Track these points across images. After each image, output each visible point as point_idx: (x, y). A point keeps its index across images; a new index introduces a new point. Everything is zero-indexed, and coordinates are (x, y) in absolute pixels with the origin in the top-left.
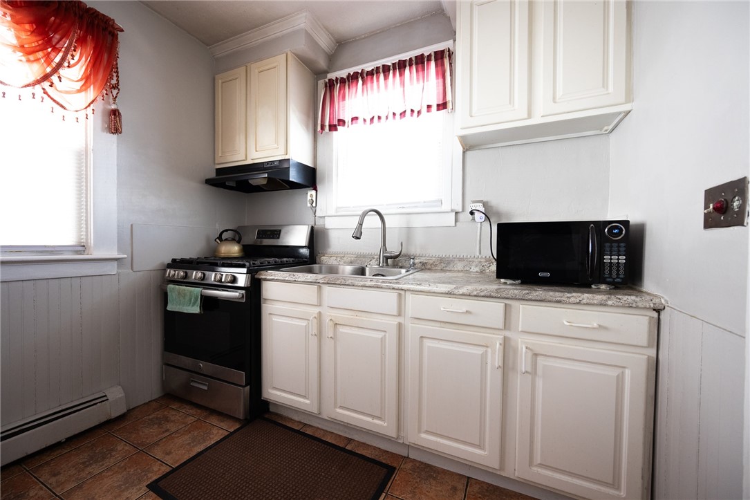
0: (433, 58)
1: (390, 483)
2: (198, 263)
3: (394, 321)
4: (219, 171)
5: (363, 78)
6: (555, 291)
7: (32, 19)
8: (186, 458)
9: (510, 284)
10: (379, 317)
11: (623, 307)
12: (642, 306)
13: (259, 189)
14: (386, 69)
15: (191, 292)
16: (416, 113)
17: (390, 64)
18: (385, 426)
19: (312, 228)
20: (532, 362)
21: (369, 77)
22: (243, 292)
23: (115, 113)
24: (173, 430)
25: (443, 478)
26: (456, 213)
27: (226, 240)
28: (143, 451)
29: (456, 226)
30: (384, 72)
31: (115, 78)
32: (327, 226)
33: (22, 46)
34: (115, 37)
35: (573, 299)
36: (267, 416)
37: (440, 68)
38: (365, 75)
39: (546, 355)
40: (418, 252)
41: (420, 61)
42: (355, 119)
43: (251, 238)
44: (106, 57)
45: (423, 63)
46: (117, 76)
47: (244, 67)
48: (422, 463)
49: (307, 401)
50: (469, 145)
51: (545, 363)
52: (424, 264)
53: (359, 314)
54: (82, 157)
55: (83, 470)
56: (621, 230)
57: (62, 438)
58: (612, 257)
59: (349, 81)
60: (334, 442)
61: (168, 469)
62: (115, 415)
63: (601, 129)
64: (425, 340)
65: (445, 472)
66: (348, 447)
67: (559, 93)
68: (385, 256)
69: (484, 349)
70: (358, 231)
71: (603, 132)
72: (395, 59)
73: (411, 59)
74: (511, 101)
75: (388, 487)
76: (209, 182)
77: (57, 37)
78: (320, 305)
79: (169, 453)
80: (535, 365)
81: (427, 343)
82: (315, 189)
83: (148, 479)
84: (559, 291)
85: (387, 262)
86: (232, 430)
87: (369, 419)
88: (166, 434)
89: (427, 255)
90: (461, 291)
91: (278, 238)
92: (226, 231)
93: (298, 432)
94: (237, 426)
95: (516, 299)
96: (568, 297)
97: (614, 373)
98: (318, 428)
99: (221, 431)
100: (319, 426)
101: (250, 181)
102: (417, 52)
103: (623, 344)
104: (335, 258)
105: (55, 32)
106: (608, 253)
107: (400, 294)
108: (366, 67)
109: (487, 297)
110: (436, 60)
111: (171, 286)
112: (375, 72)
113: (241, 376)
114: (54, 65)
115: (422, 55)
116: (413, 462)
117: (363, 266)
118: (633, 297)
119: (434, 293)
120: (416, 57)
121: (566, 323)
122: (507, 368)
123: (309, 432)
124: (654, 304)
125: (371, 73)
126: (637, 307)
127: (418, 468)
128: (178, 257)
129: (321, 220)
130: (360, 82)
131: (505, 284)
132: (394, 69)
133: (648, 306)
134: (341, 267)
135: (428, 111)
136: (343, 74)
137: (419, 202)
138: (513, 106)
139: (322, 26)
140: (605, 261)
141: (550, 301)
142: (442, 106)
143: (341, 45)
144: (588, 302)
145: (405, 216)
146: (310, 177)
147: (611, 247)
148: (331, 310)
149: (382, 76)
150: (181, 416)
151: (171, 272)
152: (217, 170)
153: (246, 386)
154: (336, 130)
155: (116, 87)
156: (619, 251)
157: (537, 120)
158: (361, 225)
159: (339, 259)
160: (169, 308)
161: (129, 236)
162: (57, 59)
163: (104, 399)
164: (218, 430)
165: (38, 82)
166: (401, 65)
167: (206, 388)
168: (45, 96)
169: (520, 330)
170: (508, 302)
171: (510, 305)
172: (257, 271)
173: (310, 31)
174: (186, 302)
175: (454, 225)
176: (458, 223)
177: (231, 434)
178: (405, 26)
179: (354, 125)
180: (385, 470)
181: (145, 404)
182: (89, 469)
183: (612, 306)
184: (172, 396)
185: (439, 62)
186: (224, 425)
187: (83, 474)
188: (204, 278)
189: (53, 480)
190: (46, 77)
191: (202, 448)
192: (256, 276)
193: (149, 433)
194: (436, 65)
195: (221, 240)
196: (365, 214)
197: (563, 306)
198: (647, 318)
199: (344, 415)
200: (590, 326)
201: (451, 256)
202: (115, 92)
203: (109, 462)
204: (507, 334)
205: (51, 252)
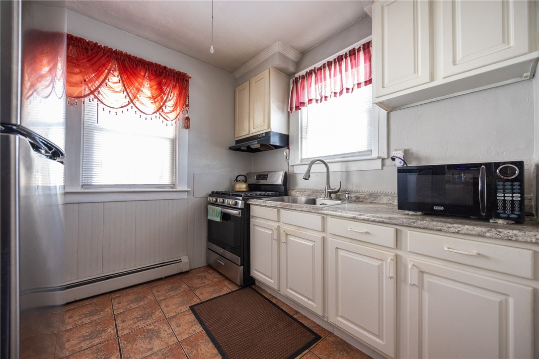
0: (362, 49)
1: (314, 345)
2: (222, 194)
3: (319, 235)
4: (237, 142)
5: (315, 73)
6: (438, 221)
7: (155, 83)
8: (209, 298)
9: (412, 215)
10: (312, 232)
11: (502, 239)
12: (523, 240)
13: (257, 150)
14: (330, 64)
15: (217, 209)
16: (351, 90)
17: (332, 60)
18: (314, 306)
19: (286, 173)
20: (419, 277)
21: (319, 71)
22: (240, 211)
23: (187, 119)
24: (207, 283)
25: (354, 355)
26: (383, 160)
27: (239, 181)
28: (192, 290)
29: (382, 169)
30: (328, 66)
31: (187, 102)
32: (295, 172)
33: (153, 96)
34: (187, 81)
35: (452, 229)
36: (253, 287)
37: (367, 55)
38: (316, 71)
39: (430, 274)
40: (354, 189)
41: (353, 53)
42: (310, 101)
43: (253, 180)
44: (184, 91)
45: (355, 54)
46: (189, 100)
47: (248, 81)
48: (342, 340)
49: (272, 281)
50: (391, 107)
51: (431, 281)
52: (358, 198)
53: (300, 228)
54: (174, 142)
55: (168, 293)
56: (514, 171)
57: (163, 276)
58: (506, 195)
59: (307, 76)
60: (287, 311)
61: (200, 302)
62: (184, 270)
63: (521, 76)
64: (339, 250)
65: (357, 351)
66: (295, 317)
67: (459, 57)
68: (328, 192)
69: (381, 262)
70: (307, 175)
71: (523, 79)
72: (335, 56)
73: (346, 54)
74: (416, 71)
75: (312, 347)
76: (231, 148)
77: (166, 88)
78: (279, 221)
79: (202, 294)
80: (421, 280)
81: (341, 253)
82: (288, 148)
83: (191, 304)
84: (441, 221)
85: (330, 196)
86: (233, 290)
87: (306, 300)
88: (204, 285)
89: (361, 191)
90: (362, 217)
91: (267, 179)
92: (239, 176)
93: (268, 300)
94: (237, 288)
95: (403, 226)
96: (448, 227)
97: (498, 298)
98: (280, 300)
99: (228, 289)
100: (281, 300)
101: (251, 146)
102: (350, 48)
103: (504, 273)
104: (299, 192)
105: (165, 86)
106: (502, 191)
107: (323, 217)
108: (318, 65)
109: (381, 222)
110: (364, 50)
111: (209, 206)
112: (322, 67)
113: (238, 260)
114: (164, 101)
115: (354, 49)
116: (335, 337)
117: (314, 198)
118: (515, 232)
119: (344, 217)
120: (350, 51)
121: (446, 249)
122: (398, 279)
123: (274, 301)
124: (536, 239)
125: (320, 69)
126: (517, 241)
127: (338, 342)
128: (215, 191)
129: (292, 167)
130: (314, 75)
131: (408, 214)
132: (335, 62)
133: (529, 240)
134: (299, 198)
135: (358, 88)
136: (303, 73)
137: (355, 153)
138: (418, 74)
139: (289, 47)
140: (498, 198)
141: (431, 229)
142: (369, 82)
143: (304, 54)
144: (467, 232)
145: (345, 163)
146: (286, 141)
147: (504, 185)
148: (285, 225)
149: (327, 69)
150: (213, 277)
151: (211, 199)
152: (236, 141)
153: (241, 266)
154: (300, 109)
155: (188, 106)
156: (513, 189)
157: (439, 81)
158: (309, 170)
159: (302, 193)
160: (209, 218)
161: (192, 179)
162: (165, 98)
163: (180, 261)
164: (228, 288)
165: (158, 110)
166: (340, 59)
167: (223, 264)
168: (160, 116)
169: (408, 250)
170: (398, 227)
171: (401, 231)
172: (248, 199)
173: (282, 52)
174: (215, 215)
175: (381, 169)
176: (384, 167)
177: (233, 292)
178: (345, 30)
179: (310, 105)
180: (314, 336)
181: (198, 268)
182: (170, 293)
183: (490, 237)
184: (211, 267)
185: (367, 50)
186: (230, 286)
187: (167, 294)
188: (223, 202)
189: (157, 294)
190: (161, 108)
191: (217, 295)
192: (247, 202)
193: (197, 282)
194: (365, 54)
195: (237, 181)
196: (313, 163)
197: (442, 234)
198: (531, 252)
199: (291, 294)
200: (467, 253)
201: (379, 192)
202: (187, 108)
203: (178, 292)
204: (399, 252)
205: (162, 187)
